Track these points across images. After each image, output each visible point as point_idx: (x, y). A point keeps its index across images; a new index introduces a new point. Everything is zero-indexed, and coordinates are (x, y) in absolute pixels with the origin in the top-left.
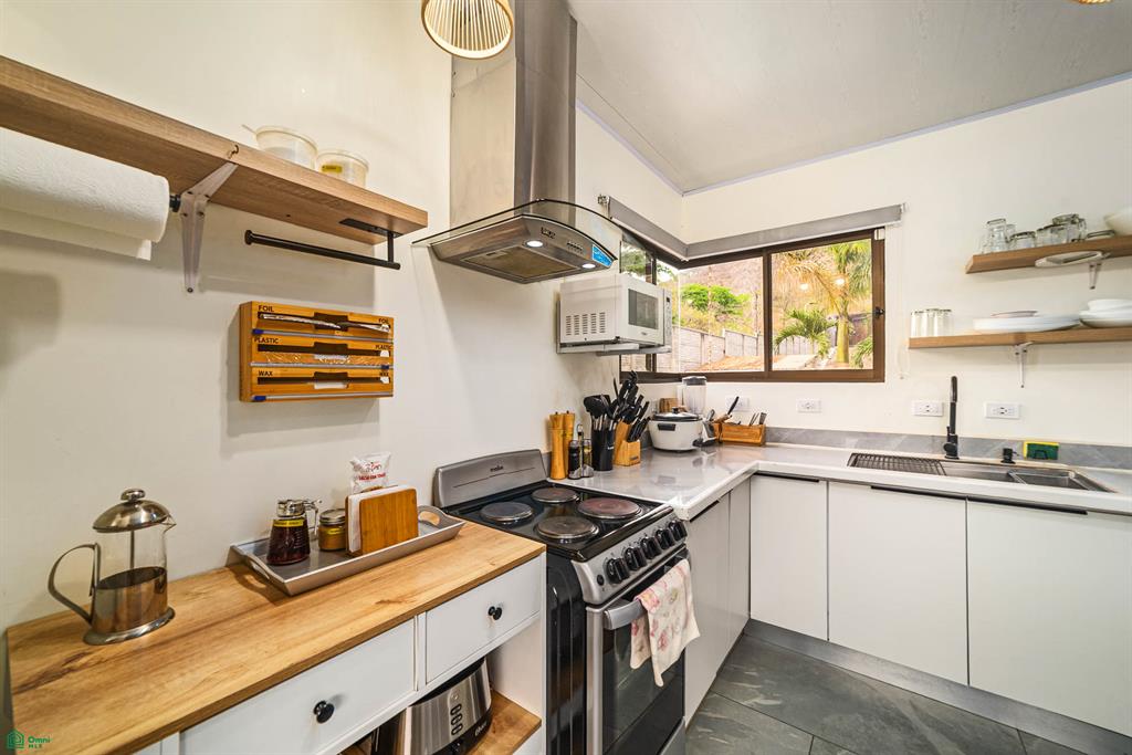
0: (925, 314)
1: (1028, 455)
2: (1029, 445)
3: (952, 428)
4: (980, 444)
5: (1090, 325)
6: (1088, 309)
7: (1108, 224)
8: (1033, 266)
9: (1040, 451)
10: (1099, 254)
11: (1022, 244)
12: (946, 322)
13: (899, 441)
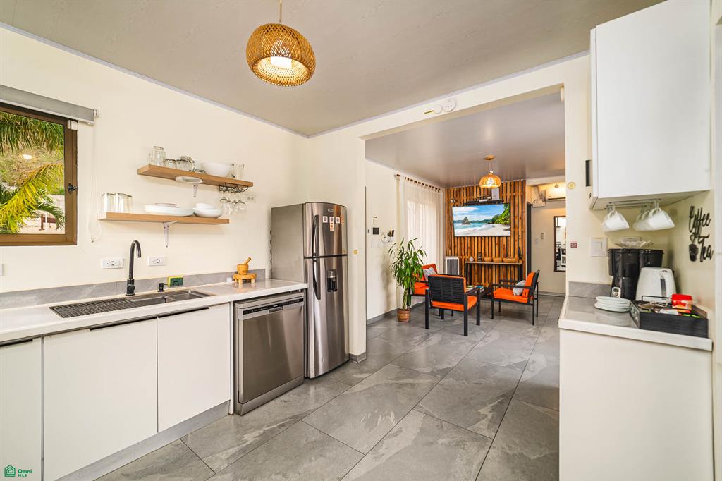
0: (117, 196)
1: (171, 285)
2: (172, 279)
3: (131, 276)
4: (146, 283)
5: (196, 215)
6: (195, 207)
7: (202, 167)
8: (175, 180)
9: (176, 282)
10: (201, 181)
11: (170, 165)
12: (127, 204)
13: (89, 290)
